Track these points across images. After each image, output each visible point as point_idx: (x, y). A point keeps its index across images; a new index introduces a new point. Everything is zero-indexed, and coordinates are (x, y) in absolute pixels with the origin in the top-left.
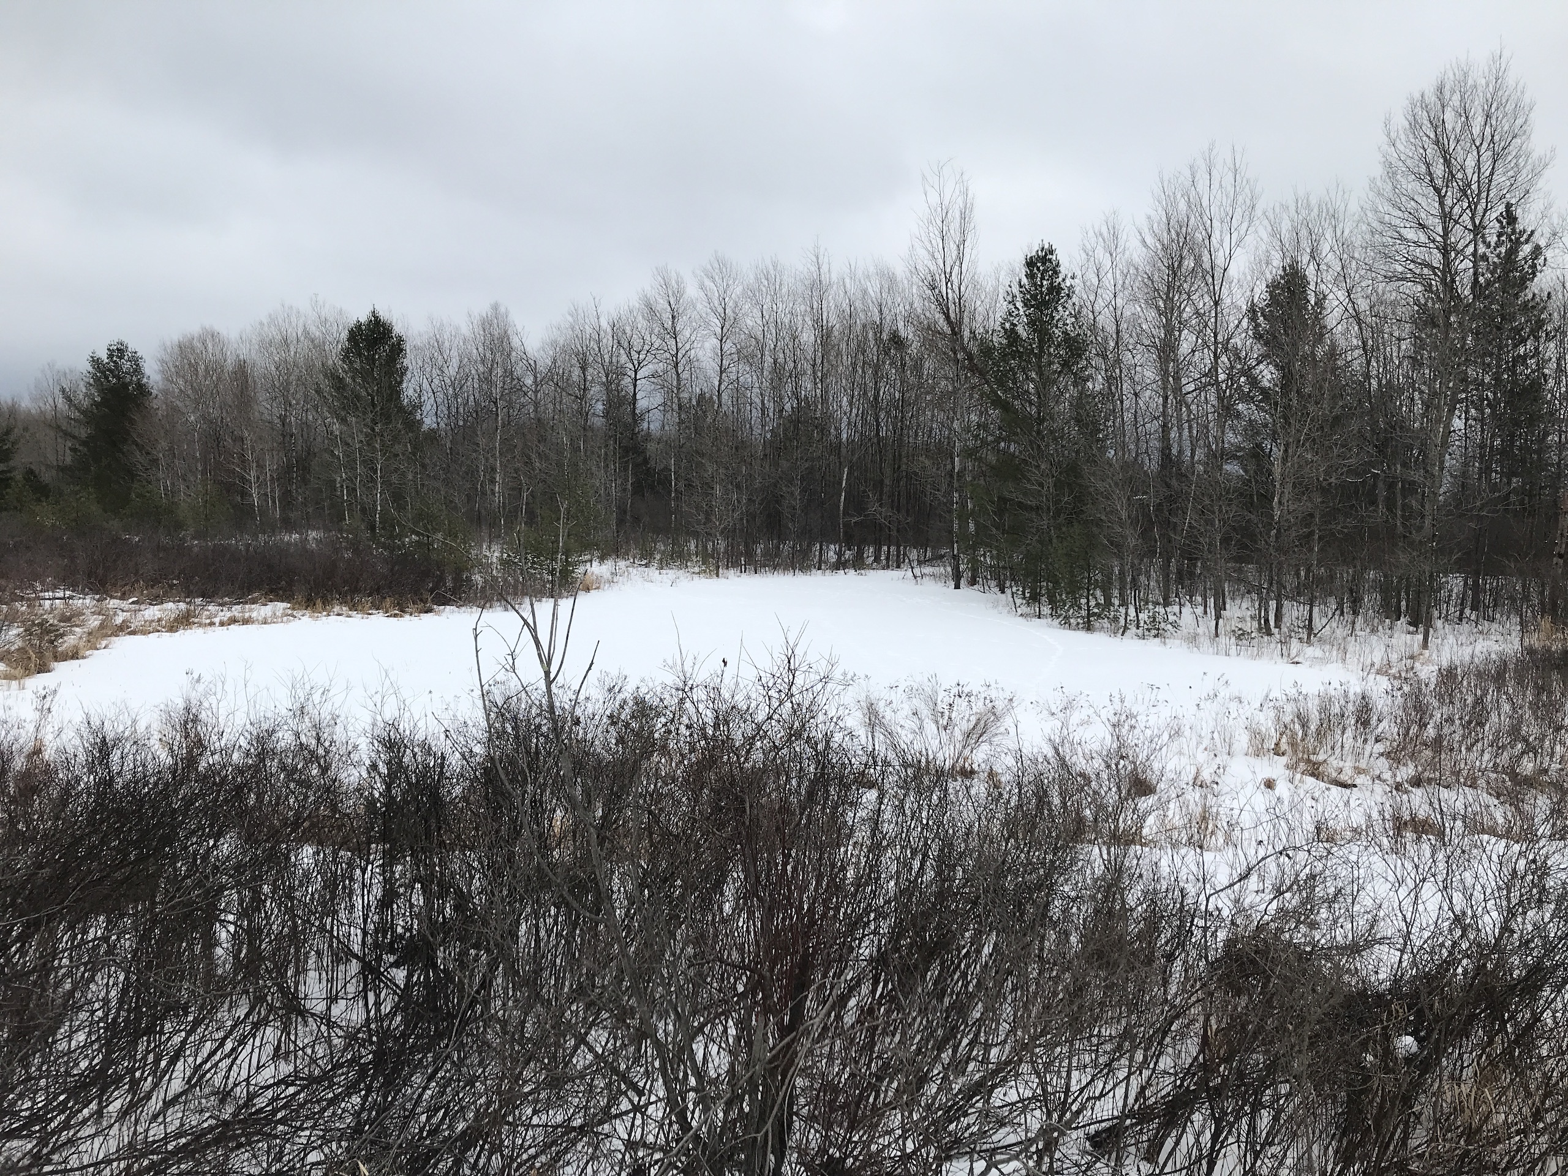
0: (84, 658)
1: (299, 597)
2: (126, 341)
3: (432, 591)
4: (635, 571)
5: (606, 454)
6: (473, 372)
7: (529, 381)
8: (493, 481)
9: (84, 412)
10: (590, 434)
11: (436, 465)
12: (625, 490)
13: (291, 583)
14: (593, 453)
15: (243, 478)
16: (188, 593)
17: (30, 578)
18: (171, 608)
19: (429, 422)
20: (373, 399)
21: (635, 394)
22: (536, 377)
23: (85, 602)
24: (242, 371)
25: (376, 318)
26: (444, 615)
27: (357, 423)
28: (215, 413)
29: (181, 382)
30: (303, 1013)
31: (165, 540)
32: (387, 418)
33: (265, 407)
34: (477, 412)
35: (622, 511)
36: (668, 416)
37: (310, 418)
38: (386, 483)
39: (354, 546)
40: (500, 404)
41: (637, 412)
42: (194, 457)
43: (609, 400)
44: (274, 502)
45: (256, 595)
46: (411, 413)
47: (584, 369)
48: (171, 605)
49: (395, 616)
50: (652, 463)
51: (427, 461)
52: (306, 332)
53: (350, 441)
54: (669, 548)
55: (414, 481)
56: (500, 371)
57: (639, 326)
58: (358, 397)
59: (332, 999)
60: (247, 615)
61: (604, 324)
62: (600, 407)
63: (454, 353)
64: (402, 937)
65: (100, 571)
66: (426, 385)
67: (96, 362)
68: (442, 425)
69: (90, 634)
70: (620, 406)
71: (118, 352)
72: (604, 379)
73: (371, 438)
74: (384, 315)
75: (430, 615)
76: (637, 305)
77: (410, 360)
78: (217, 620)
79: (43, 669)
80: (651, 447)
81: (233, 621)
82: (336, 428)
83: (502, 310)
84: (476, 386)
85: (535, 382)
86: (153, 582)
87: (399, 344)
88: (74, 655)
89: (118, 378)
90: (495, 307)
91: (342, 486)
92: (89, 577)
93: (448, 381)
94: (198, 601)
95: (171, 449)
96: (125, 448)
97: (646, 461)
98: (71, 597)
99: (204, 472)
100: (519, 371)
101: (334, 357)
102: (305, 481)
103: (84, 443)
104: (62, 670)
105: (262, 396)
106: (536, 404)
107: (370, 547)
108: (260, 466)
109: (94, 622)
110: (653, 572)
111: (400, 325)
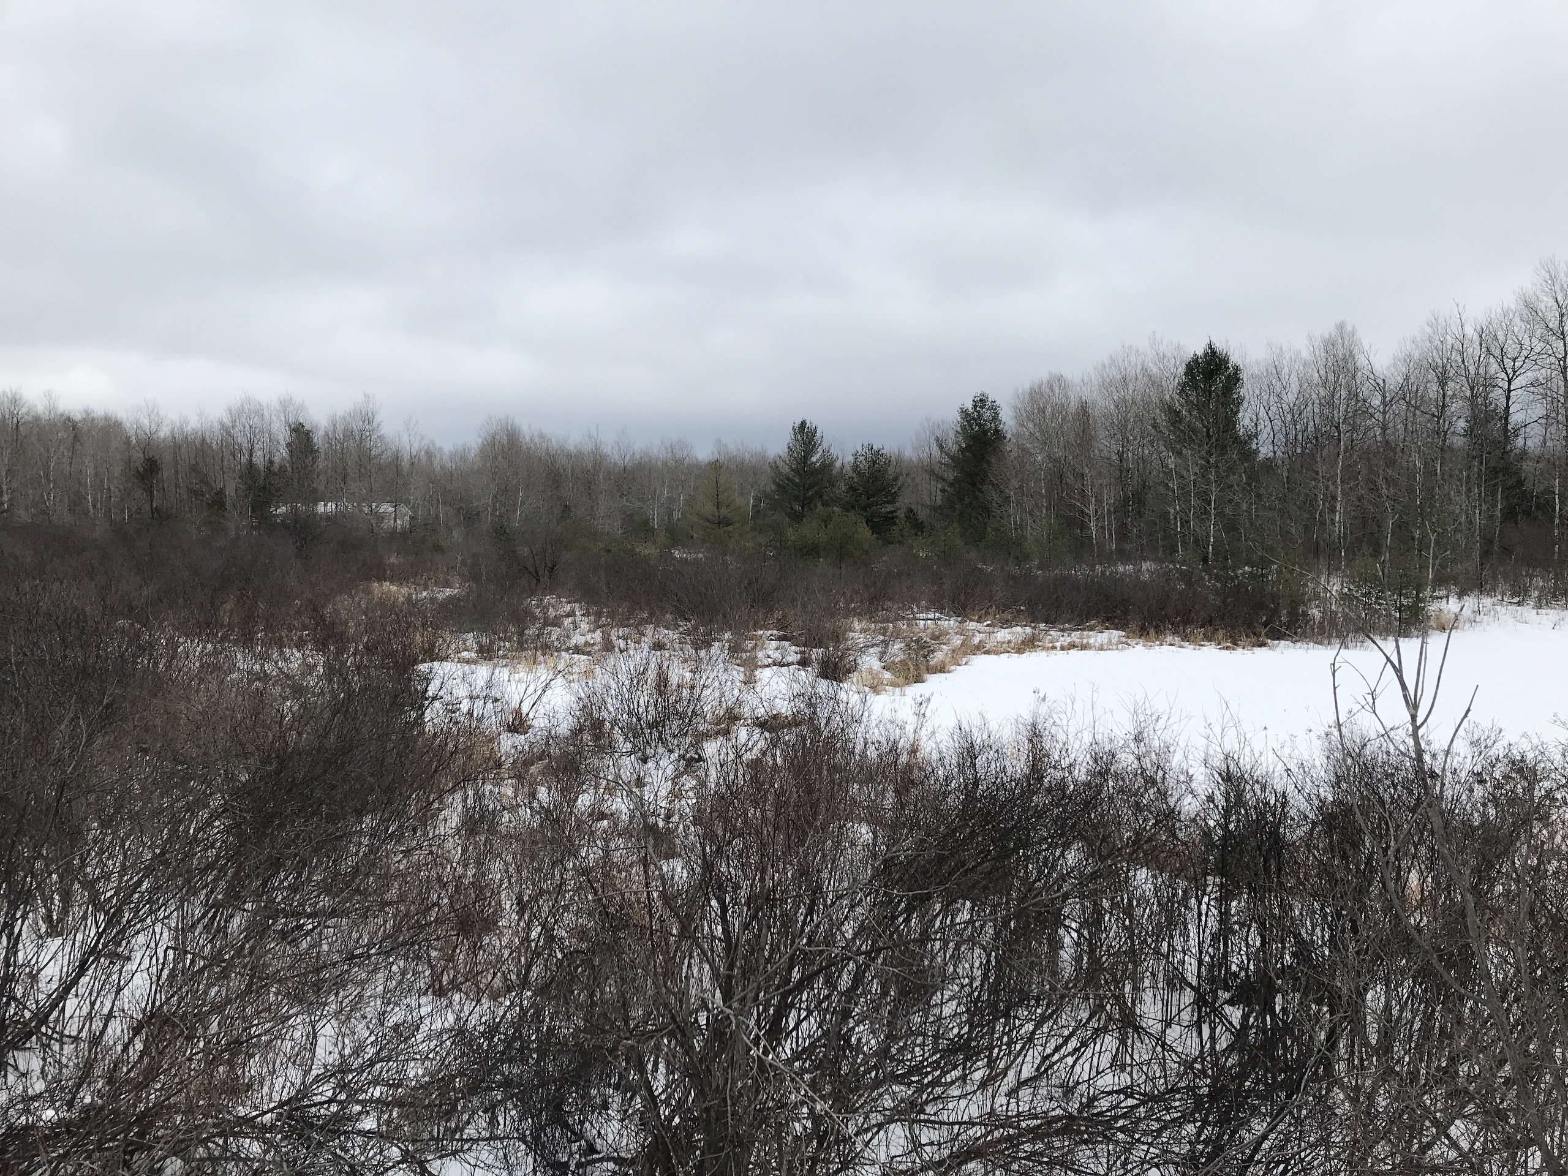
0: (949, 672)
1: (1133, 625)
2: (987, 392)
3: (1266, 625)
4: (1504, 610)
5: (1468, 476)
6: (1314, 396)
7: (1376, 401)
8: (1333, 510)
9: (952, 458)
10: (1447, 456)
11: (1271, 495)
12: (1491, 517)
13: (1125, 613)
14: (1451, 476)
15: (1083, 512)
16: (1033, 618)
17: (910, 600)
18: (1019, 632)
19: (1265, 451)
20: (1208, 431)
21: (1508, 407)
22: (1384, 397)
23: (950, 623)
24: (1084, 410)
25: (1211, 348)
26: (1279, 650)
27: (1192, 455)
28: (1059, 453)
29: (1031, 425)
30: (1138, 1029)
31: (1015, 570)
32: (1223, 449)
33: (1105, 445)
34: (1317, 438)
35: (1488, 542)
36: (1552, 429)
37: (1147, 452)
38: (1220, 514)
39: (1186, 577)
40: (1343, 428)
41: (1509, 427)
42: (1040, 494)
43: (1474, 417)
44: (1110, 535)
45: (1092, 622)
46: (1246, 442)
47: (1443, 384)
48: (1019, 629)
49: (1228, 648)
50: (1528, 486)
51: (1262, 491)
52: (1144, 369)
53: (1185, 474)
54: (1552, 583)
55: (1249, 512)
56: (1344, 393)
57: (1516, 329)
58: (1194, 430)
59: (1168, 1023)
60: (1085, 641)
61: (1470, 331)
62: (1461, 424)
63: (1294, 378)
64: (1236, 975)
65: (962, 597)
66: (1262, 411)
67: (964, 413)
68: (1279, 453)
69: (954, 651)
70: (1487, 422)
71: (981, 402)
72: (1468, 393)
73: (1205, 469)
74: (1220, 346)
75: (1263, 649)
76: (1513, 307)
77: (1247, 390)
78: (1058, 645)
79: (918, 680)
80: (1527, 466)
81: (1073, 646)
82: (1171, 462)
83: (1349, 328)
84: (1317, 410)
85: (1384, 403)
86: (1003, 608)
87: (1236, 374)
88: (942, 669)
89: (980, 425)
90: (1341, 327)
91: (1176, 518)
92: (953, 602)
93: (1285, 407)
94: (1042, 626)
95: (1021, 487)
96: (985, 487)
97: (1520, 483)
98: (939, 619)
99: (1048, 508)
100: (1365, 391)
101: (1170, 391)
102: (1140, 514)
103: (951, 485)
104: (934, 682)
105: (1102, 434)
106: (1384, 428)
107: (1202, 579)
108: (1099, 501)
109: (957, 641)
110: (1528, 612)
111: (1237, 355)
